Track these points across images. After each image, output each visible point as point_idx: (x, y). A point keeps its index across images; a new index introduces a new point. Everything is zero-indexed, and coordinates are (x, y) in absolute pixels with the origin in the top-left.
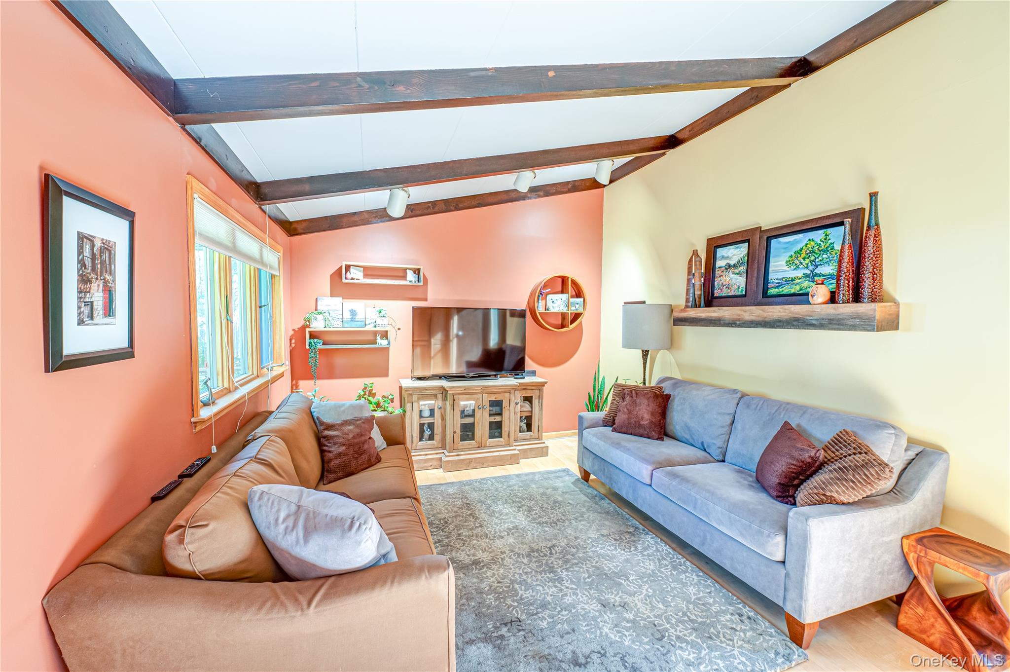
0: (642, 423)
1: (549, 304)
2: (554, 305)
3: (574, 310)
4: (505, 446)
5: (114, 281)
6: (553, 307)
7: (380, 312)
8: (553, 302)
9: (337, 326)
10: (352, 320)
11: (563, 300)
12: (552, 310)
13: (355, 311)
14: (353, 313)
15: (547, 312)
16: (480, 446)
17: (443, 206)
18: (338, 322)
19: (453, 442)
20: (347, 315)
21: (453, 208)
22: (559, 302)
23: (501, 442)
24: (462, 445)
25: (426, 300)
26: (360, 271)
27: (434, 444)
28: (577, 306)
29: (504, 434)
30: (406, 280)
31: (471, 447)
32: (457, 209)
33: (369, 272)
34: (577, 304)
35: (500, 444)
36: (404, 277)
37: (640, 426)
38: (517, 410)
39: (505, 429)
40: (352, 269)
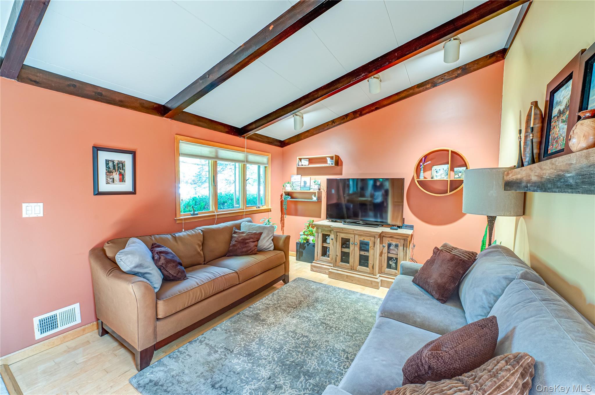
0: (428, 280)
1: (434, 174)
2: (437, 174)
3: (457, 178)
4: (369, 273)
5: (125, 172)
6: (436, 176)
7: (315, 182)
8: (436, 172)
9: (298, 190)
10: (305, 186)
11: (444, 170)
12: (435, 179)
13: (306, 182)
14: (305, 183)
15: (432, 180)
16: (352, 269)
17: (352, 116)
18: (298, 188)
19: (336, 262)
20: (303, 184)
21: (358, 115)
22: (441, 172)
23: (367, 270)
24: (341, 265)
25: (341, 174)
26: (307, 161)
27: (329, 260)
28: (460, 174)
29: (370, 265)
30: (327, 164)
31: (346, 267)
32: (361, 115)
33: (311, 161)
34: (460, 172)
35: (367, 271)
36: (326, 162)
37: (427, 283)
38: (385, 251)
39: (370, 262)
40: (302, 161)
